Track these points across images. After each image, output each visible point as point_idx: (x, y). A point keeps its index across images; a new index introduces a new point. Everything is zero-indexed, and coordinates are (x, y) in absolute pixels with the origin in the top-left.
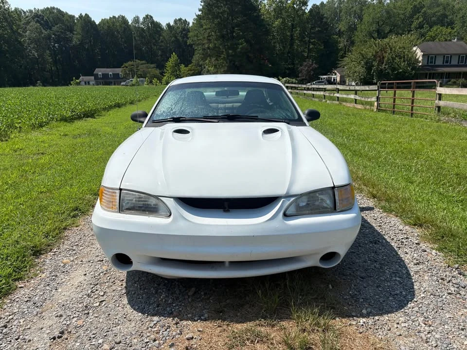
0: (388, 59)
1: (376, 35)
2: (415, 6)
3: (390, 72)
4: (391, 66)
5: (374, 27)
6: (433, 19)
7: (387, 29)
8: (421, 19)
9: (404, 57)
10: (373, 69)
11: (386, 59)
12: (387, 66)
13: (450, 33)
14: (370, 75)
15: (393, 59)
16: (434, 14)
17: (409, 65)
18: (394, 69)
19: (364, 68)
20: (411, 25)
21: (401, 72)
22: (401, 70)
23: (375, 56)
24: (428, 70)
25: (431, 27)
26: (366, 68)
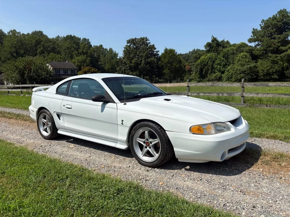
0: (34, 70)
1: (15, 54)
2: (37, 40)
3: (37, 77)
4: (36, 74)
5: (13, 50)
6: (49, 49)
7: (22, 52)
8: (42, 48)
9: (43, 69)
10: (25, 75)
11: (33, 70)
12: (34, 74)
13: (60, 58)
14: (24, 79)
15: (37, 70)
16: (49, 46)
17: (47, 74)
18: (39, 76)
19: (18, 75)
20: (36, 51)
21: (43, 78)
22: (43, 77)
23: (24, 68)
24: (57, 77)
25: (49, 54)
26: (20, 75)
